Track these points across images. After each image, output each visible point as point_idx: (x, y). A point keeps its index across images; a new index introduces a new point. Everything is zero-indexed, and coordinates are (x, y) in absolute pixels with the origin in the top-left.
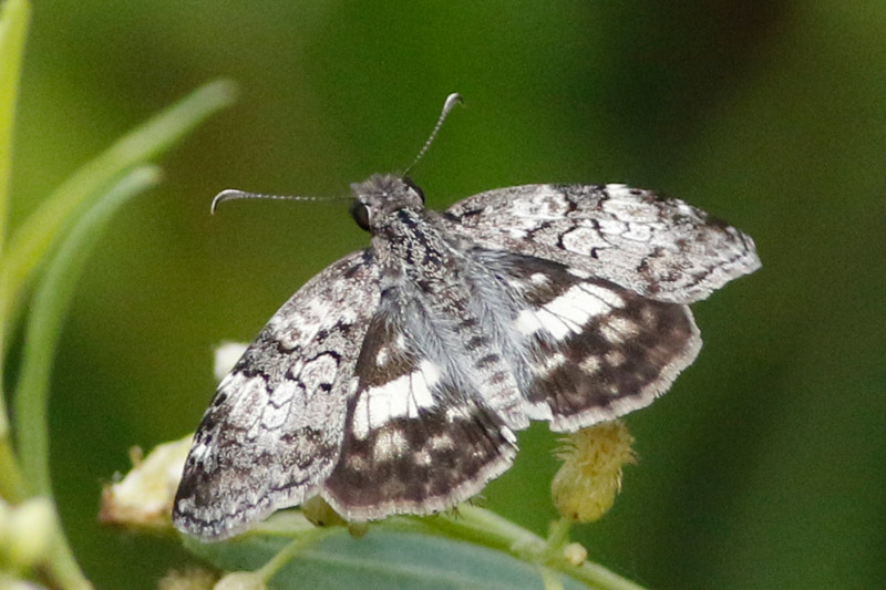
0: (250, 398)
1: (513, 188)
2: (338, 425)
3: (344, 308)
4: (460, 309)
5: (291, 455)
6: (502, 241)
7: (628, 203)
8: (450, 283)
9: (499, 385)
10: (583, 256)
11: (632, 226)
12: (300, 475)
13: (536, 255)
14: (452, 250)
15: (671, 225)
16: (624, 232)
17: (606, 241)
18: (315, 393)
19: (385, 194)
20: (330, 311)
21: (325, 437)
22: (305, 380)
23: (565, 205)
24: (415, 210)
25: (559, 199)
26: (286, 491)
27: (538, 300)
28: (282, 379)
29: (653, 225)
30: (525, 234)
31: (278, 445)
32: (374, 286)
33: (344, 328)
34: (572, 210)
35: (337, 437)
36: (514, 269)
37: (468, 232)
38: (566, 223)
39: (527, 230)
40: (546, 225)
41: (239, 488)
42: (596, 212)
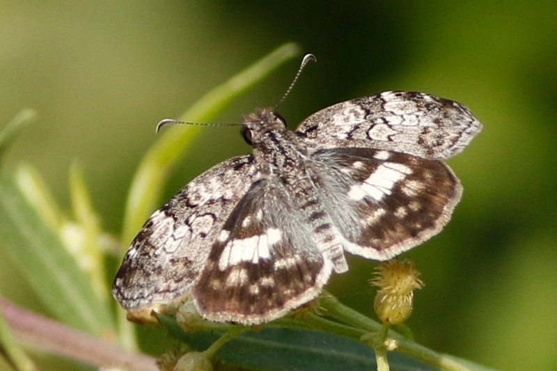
0: (163, 229)
1: (329, 108)
2: (202, 260)
3: (228, 188)
4: (306, 194)
5: (172, 273)
6: (335, 142)
7: (397, 103)
8: (300, 178)
9: (328, 244)
10: (384, 141)
11: (405, 117)
12: (173, 286)
13: (357, 146)
14: (303, 156)
15: (427, 111)
16: (402, 122)
17: (394, 130)
18: (196, 237)
19: (262, 122)
20: (220, 188)
21: (194, 266)
22: (194, 227)
23: (363, 112)
24: (279, 132)
25: (358, 109)
26: (163, 294)
27: (361, 177)
28: (183, 223)
29: (417, 113)
30: (346, 135)
31: (167, 265)
32: (248, 179)
33: (224, 200)
34: (368, 114)
35: (200, 267)
36: (343, 161)
37: (313, 141)
38: (367, 124)
39: (346, 133)
40: (357, 127)
41: (141, 283)
42: (381, 112)
